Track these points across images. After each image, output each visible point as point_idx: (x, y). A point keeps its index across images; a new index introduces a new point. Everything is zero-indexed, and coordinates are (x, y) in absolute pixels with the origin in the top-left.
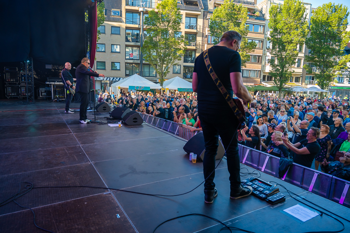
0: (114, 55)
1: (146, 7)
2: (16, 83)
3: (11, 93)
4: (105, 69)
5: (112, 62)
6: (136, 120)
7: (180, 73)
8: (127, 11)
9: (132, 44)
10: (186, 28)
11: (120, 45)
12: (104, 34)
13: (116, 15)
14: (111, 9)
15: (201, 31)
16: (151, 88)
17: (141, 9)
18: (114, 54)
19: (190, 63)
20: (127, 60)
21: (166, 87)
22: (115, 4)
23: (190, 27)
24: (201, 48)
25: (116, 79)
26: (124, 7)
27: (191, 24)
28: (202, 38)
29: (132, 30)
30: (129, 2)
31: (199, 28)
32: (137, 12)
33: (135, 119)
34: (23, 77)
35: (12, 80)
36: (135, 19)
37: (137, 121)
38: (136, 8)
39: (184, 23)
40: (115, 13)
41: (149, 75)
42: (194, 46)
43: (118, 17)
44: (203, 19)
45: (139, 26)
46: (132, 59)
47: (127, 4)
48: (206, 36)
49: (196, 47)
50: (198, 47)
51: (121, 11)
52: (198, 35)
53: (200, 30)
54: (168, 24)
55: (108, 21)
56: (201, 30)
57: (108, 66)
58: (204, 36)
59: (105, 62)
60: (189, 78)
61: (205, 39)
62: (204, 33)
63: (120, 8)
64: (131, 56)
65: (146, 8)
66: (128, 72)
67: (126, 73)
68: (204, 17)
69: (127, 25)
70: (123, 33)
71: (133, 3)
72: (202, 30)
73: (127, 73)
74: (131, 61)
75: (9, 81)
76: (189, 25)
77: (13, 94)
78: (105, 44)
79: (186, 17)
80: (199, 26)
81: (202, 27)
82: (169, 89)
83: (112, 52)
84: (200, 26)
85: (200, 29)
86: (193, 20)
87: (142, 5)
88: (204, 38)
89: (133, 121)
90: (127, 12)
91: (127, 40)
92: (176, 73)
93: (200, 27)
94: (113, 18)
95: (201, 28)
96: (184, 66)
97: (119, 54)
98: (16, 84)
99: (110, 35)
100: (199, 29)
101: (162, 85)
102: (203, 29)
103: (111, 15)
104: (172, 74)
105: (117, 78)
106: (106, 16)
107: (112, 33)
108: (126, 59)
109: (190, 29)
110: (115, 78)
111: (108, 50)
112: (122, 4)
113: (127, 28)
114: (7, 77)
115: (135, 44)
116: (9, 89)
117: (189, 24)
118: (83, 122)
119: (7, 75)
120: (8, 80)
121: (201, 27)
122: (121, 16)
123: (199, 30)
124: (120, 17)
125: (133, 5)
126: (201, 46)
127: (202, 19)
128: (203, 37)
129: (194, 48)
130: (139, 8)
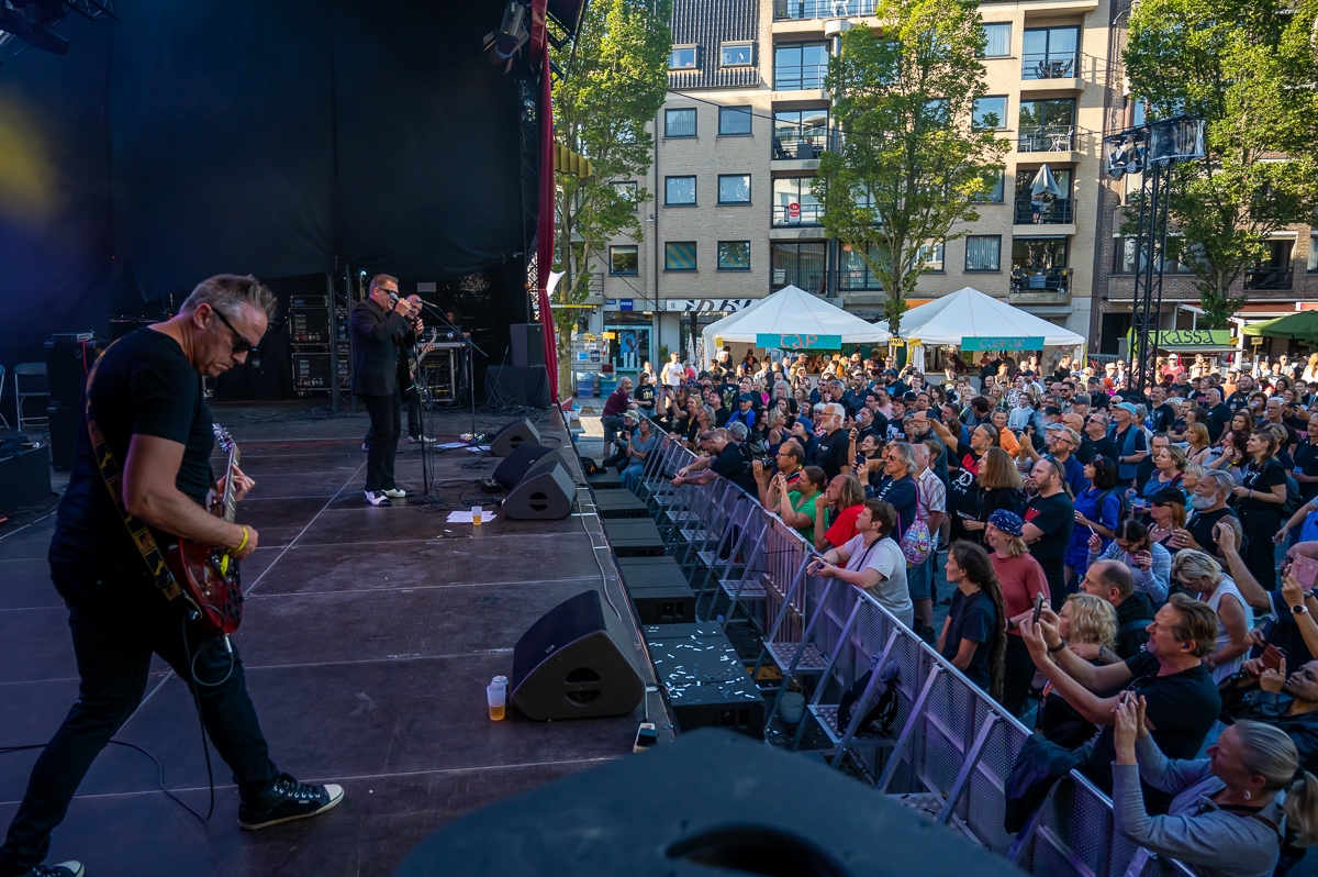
0: (730, 214)
1: (853, 14)
2: (322, 347)
3: (307, 380)
4: (694, 270)
5: (719, 242)
6: (542, 502)
7: (998, 271)
8: (780, 41)
9: (797, 165)
10: (1024, 76)
11: (750, 175)
12: (692, 141)
13: (737, 64)
14: (719, 41)
15: (1101, 82)
16: (845, 340)
17: (832, 27)
18: (727, 209)
19: (1045, 222)
20: (778, 230)
21: (911, 336)
22: (734, 23)
23: (1050, 70)
24: (1098, 155)
25: (735, 305)
26: (767, 27)
27: (1051, 57)
28: (1102, 109)
29: (800, 111)
30: (789, 7)
31: (1089, 68)
32: (818, 38)
33: (537, 496)
34: (342, 325)
35: (310, 337)
36: (810, 69)
37: (545, 507)
38: (812, 25)
39: (1020, 56)
40: (734, 53)
41: (866, 283)
42: (1063, 148)
43: (743, 70)
44: (1112, 26)
45: (823, 95)
46: (799, 225)
47: (779, 15)
48: (1126, 97)
49: (1074, 155)
50: (1084, 153)
51: (756, 46)
52: (1083, 99)
53: (1094, 77)
54: (925, 76)
55: (708, 89)
56: (1098, 75)
57: (707, 256)
58: (1114, 102)
59: (695, 242)
60: (1040, 290)
61: (1120, 111)
62: (1114, 87)
63: (752, 32)
64: (794, 214)
65: (852, 21)
66: (783, 275)
67: (772, 280)
68: (1113, 15)
69: (776, 97)
70: (762, 129)
71: (802, 5)
72: (1104, 75)
73: (776, 282)
74: (793, 234)
75: (301, 341)
76: (1041, 64)
77: (313, 382)
78: (695, 176)
79: (1026, 30)
80: (1090, 60)
81: (1105, 63)
82: (923, 342)
83: (719, 203)
84: (1094, 59)
85: (1094, 72)
86: (1061, 40)
87: (839, 7)
88: (1117, 107)
89: (532, 506)
90: (777, 44)
91: (778, 152)
92: (976, 271)
93: (1094, 64)
94: (727, 76)
95: (1102, 65)
96: (1019, 242)
97: (745, 210)
98: (321, 349)
99: (713, 142)
100: (1089, 75)
101: (894, 327)
102: (1109, 70)
103: (718, 64)
104: (960, 274)
105: (737, 302)
106: (701, 72)
107: (722, 132)
108: (773, 227)
109: (1046, 77)
110: (730, 302)
111: (708, 198)
112: (758, 19)
113: (778, 107)
114: (297, 327)
115: (809, 164)
116: (304, 367)
117: (1043, 57)
118: (370, 496)
119: (297, 321)
120: (300, 338)
121: (1098, 62)
122: (755, 64)
123: (1087, 77)
124: (753, 69)
125: (802, 15)
126: (1098, 148)
127: (1107, 30)
128: (1107, 104)
129: (1066, 157)
130: (824, 22)
